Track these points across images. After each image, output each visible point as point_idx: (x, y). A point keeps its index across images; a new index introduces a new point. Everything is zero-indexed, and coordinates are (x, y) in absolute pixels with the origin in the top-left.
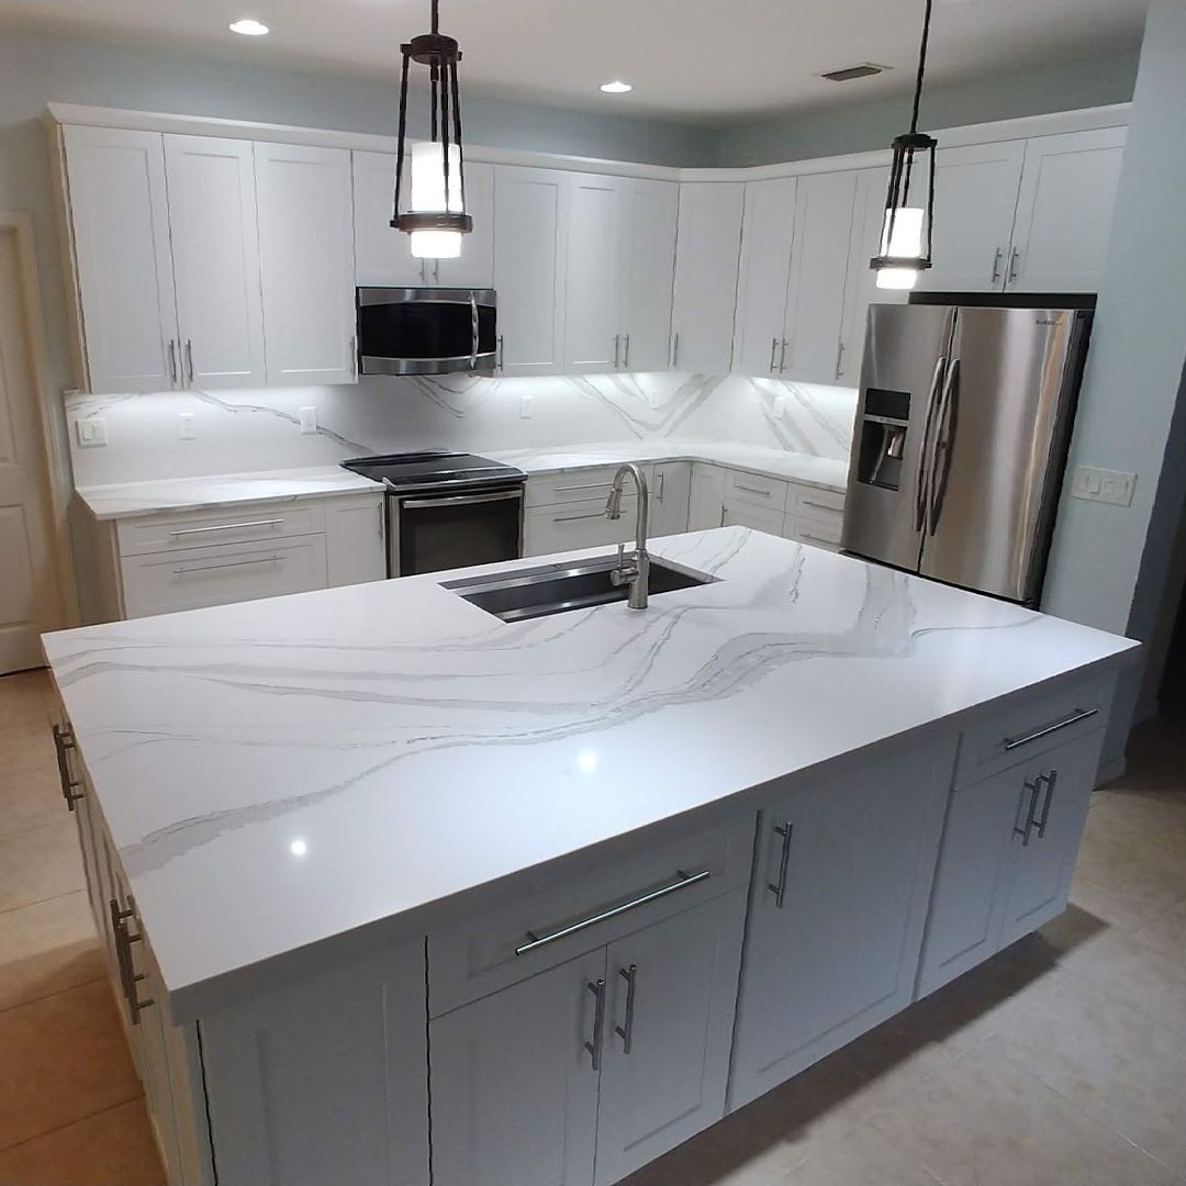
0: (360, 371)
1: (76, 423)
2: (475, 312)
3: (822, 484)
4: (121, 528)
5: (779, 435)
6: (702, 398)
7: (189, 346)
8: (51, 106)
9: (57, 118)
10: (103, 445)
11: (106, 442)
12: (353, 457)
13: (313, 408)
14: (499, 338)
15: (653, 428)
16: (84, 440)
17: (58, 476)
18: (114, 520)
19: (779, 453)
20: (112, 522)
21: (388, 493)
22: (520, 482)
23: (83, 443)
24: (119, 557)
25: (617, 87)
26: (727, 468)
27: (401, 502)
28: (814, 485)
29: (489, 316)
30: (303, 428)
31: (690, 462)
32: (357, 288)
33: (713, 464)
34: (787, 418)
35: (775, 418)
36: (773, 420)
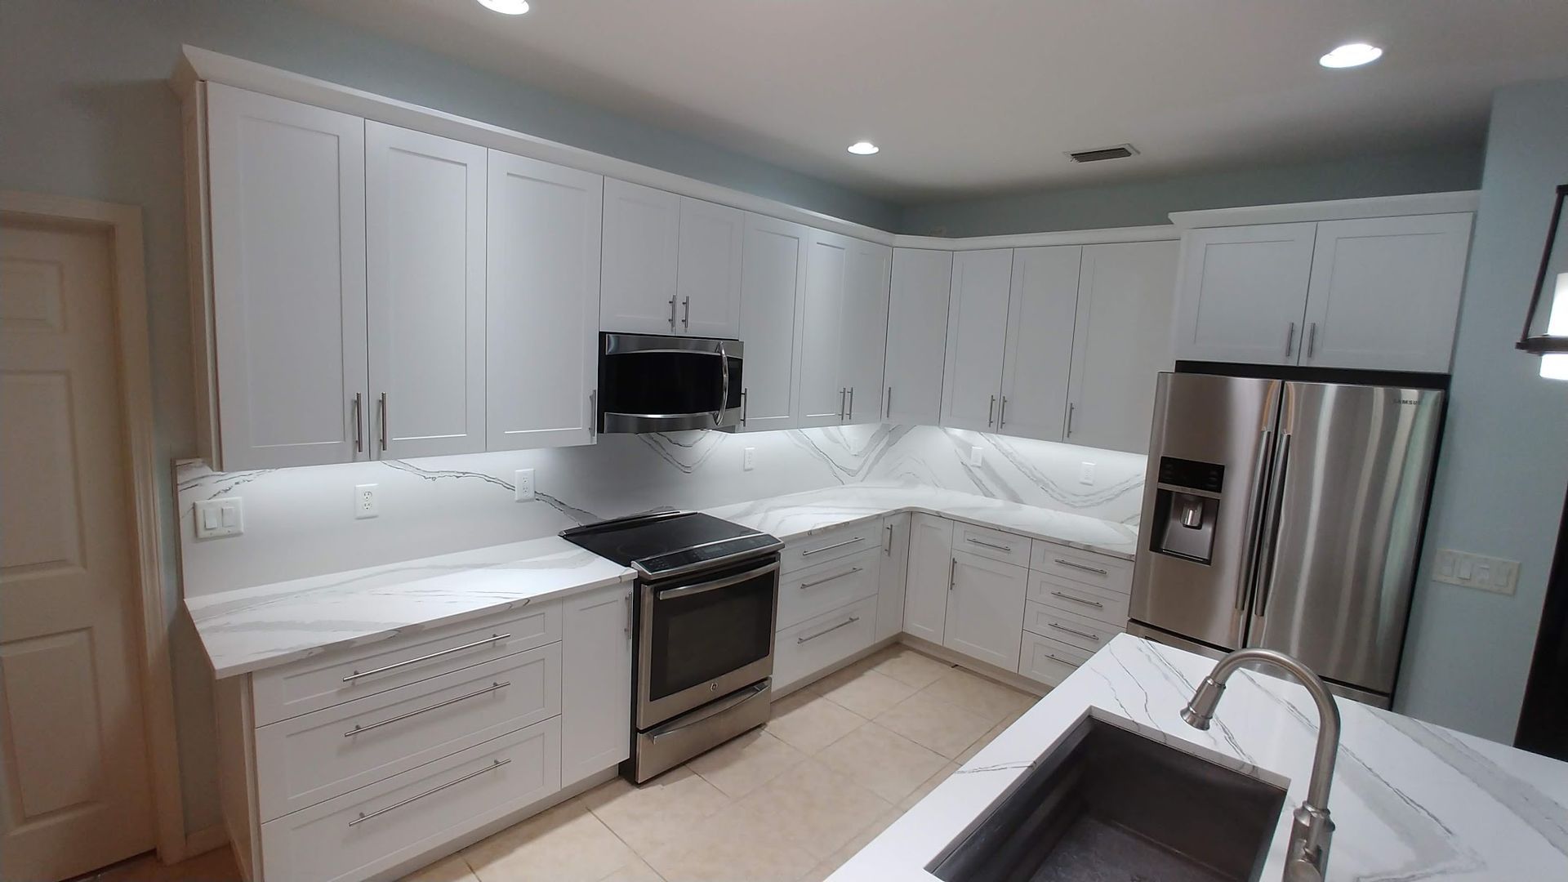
0: (600, 430)
1: (194, 507)
2: (726, 363)
3: (1078, 544)
4: (257, 685)
5: (978, 483)
6: (890, 444)
7: (383, 402)
8: (189, 50)
9: (199, 72)
10: (239, 534)
11: (242, 530)
12: (573, 524)
13: (532, 469)
14: (743, 392)
15: (852, 473)
16: (207, 529)
17: (155, 584)
18: (249, 675)
19: (979, 500)
20: (246, 678)
21: (639, 582)
22: (775, 552)
23: (202, 533)
24: (253, 728)
25: (863, 148)
26: (954, 520)
27: (656, 592)
28: (1067, 544)
29: (736, 367)
30: (517, 495)
31: (911, 513)
32: (602, 335)
33: (939, 515)
34: (985, 466)
35: (973, 466)
36: (971, 468)
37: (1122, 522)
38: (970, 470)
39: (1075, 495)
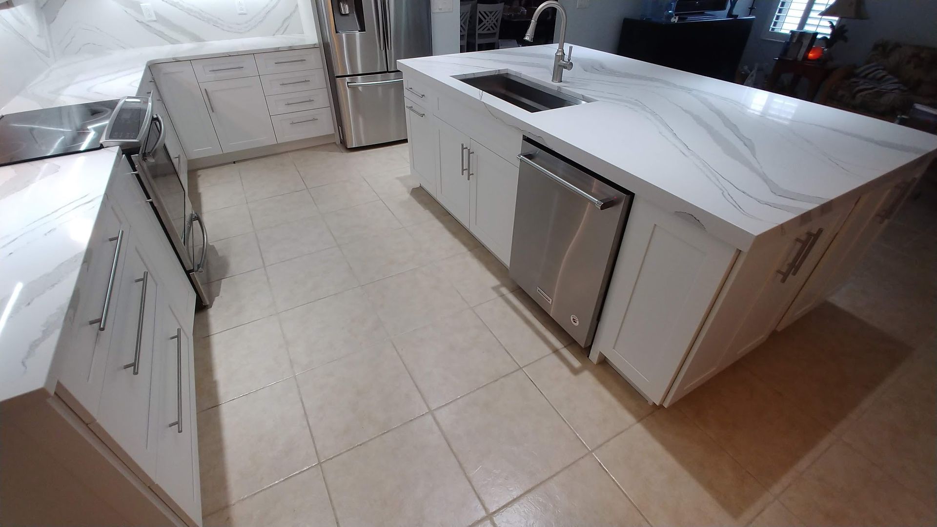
3: (283, 48)
5: (161, 34)
26: (192, 60)
28: (277, 50)
35: (149, 21)
36: (148, 24)
37: (274, 35)
38: (148, 25)
39: (238, 24)
